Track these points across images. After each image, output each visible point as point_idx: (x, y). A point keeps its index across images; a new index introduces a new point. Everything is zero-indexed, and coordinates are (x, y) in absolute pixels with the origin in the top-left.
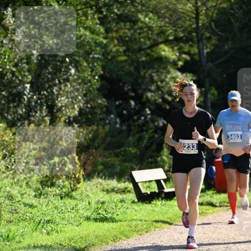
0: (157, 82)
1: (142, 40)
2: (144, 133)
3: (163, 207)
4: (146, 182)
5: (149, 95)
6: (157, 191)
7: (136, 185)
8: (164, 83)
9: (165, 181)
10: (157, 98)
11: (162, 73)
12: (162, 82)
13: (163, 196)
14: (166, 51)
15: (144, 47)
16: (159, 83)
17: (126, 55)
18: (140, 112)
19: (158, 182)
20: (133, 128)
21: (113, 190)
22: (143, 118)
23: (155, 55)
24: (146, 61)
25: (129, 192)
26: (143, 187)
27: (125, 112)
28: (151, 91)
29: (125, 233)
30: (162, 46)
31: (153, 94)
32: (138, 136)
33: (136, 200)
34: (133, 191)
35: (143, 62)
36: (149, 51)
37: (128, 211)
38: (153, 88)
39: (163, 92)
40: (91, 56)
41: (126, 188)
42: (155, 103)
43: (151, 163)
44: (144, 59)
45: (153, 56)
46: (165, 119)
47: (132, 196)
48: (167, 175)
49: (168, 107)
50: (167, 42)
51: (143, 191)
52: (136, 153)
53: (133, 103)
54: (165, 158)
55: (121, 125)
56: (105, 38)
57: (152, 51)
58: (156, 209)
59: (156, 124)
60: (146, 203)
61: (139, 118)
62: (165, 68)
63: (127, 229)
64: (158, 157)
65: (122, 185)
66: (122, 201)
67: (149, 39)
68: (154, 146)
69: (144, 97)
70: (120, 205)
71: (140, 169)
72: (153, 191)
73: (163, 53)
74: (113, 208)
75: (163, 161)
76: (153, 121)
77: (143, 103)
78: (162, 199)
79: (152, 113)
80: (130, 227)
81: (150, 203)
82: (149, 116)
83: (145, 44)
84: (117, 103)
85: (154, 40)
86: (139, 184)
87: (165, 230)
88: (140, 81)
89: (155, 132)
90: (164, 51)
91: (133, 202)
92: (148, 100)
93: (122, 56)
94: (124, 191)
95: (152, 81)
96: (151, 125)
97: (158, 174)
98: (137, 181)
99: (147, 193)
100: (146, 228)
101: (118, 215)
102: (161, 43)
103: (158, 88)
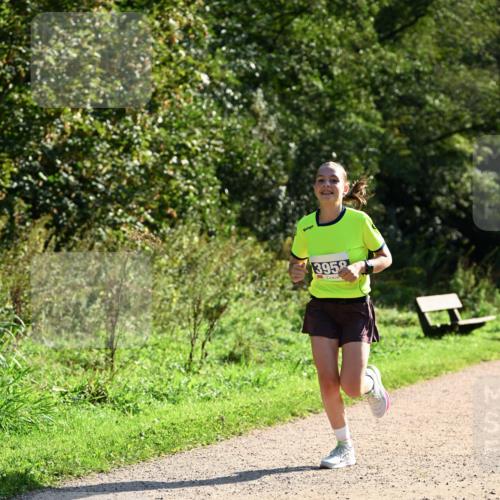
0: (449, 183)
1: (431, 129)
2: (433, 248)
3: (458, 344)
4: (434, 312)
5: (439, 199)
6: (449, 323)
7: (422, 316)
8: (459, 185)
9: (460, 310)
10: (449, 203)
11: (455, 171)
12: (456, 182)
13: (457, 329)
14: (461, 143)
15: (434, 137)
16: (453, 185)
17: (409, 148)
18: (427, 221)
19: (451, 312)
20: (418, 242)
21: (392, 322)
22: (431, 229)
23: (447, 148)
24: (435, 156)
25: (413, 324)
26: (432, 319)
27: (408, 222)
28: (441, 195)
29: (408, 377)
30: (457, 137)
31: (444, 198)
32: (425, 252)
33: (422, 335)
34: (418, 322)
35: (432, 157)
36: (439, 143)
37: (412, 349)
38: (444, 190)
39: (456, 196)
40: (365, 150)
41: (409, 320)
42: (447, 210)
43: (442, 287)
44: (433, 153)
45: (443, 149)
46: (460, 230)
47: (418, 330)
48: (462, 303)
49: (463, 215)
50: (462, 131)
51: (432, 323)
52: (421, 274)
53: (418, 210)
54: (459, 281)
55: (403, 238)
56: (383, 126)
57: (444, 143)
58: (448, 346)
59: (448, 236)
60: (435, 339)
61: (426, 230)
62: (461, 164)
63: (411, 371)
64: (450, 279)
65: (404, 316)
66: (404, 336)
67: (440, 127)
68: (445, 266)
69: (433, 202)
70: (401, 341)
71: (428, 295)
72: (444, 323)
73: (457, 146)
74: (392, 346)
75: (457, 284)
76: (444, 233)
77: (431, 210)
78: (457, 333)
79: (444, 223)
80: (415, 369)
81: (440, 338)
82: (439, 227)
83: (435, 134)
84: (398, 210)
85: (446, 129)
86: (427, 315)
87: (461, 373)
88: (428, 181)
89: (447, 247)
90: (459, 142)
91: (419, 338)
92: (438, 207)
93: (404, 149)
94: (407, 323)
95: (443, 181)
96: (442, 238)
97: (452, 301)
98: (423, 310)
99: (436, 326)
100: (435, 371)
101: (398, 354)
102: (455, 132)
103: (451, 191)
